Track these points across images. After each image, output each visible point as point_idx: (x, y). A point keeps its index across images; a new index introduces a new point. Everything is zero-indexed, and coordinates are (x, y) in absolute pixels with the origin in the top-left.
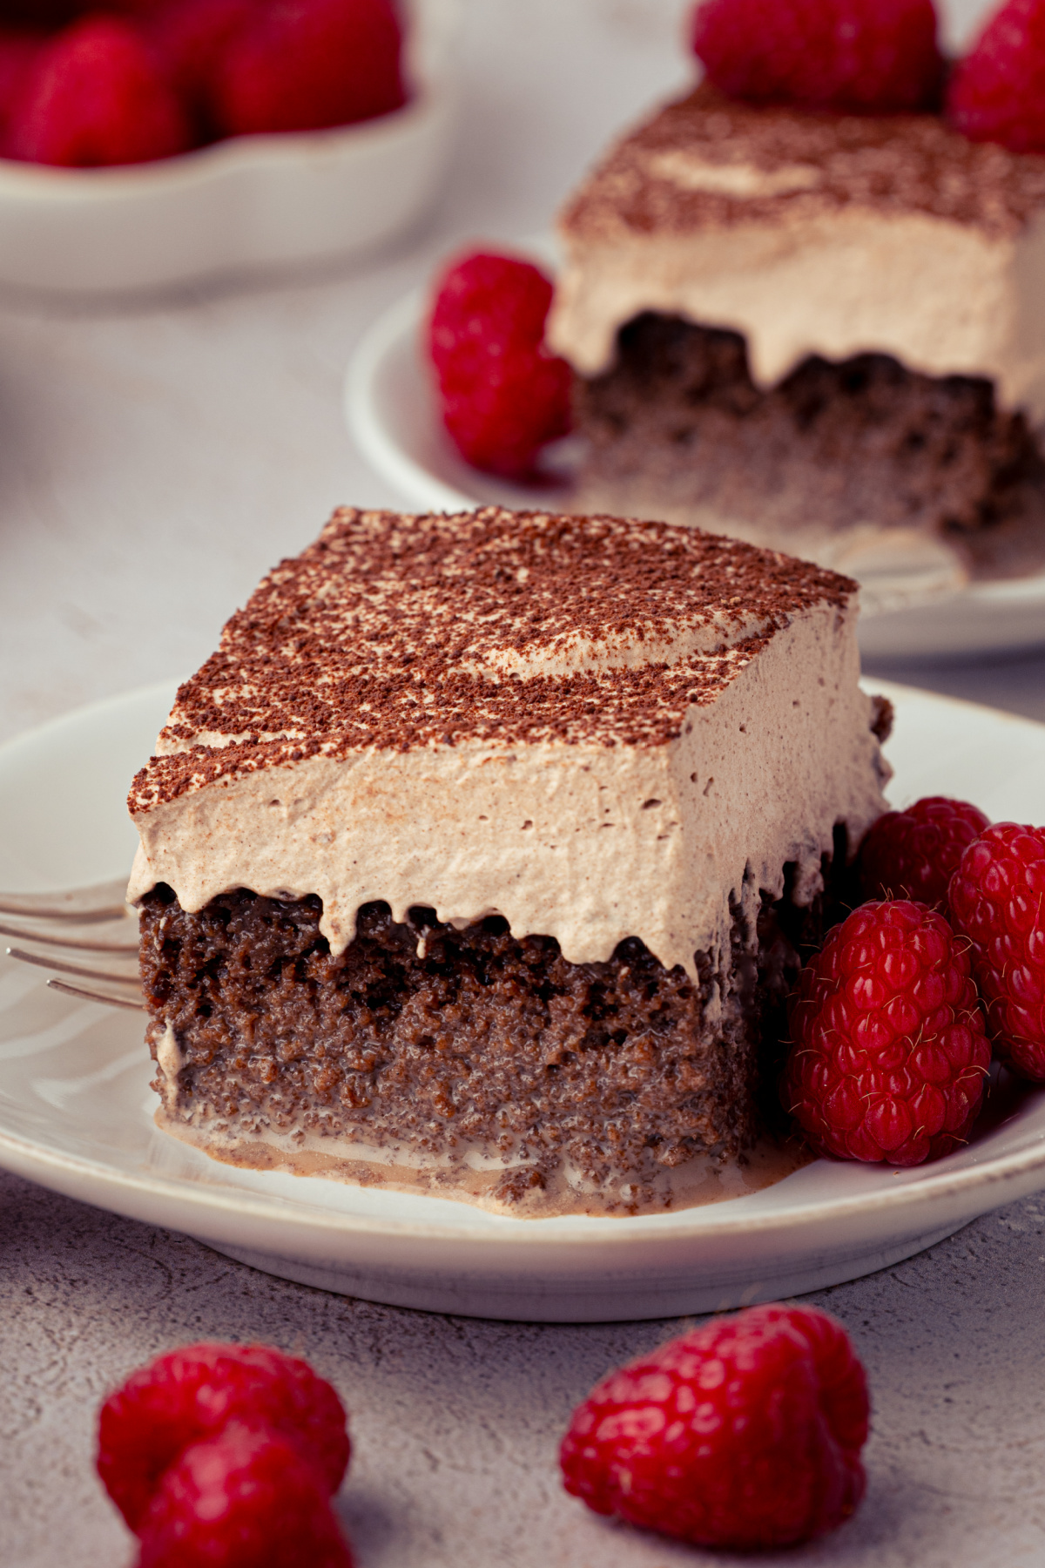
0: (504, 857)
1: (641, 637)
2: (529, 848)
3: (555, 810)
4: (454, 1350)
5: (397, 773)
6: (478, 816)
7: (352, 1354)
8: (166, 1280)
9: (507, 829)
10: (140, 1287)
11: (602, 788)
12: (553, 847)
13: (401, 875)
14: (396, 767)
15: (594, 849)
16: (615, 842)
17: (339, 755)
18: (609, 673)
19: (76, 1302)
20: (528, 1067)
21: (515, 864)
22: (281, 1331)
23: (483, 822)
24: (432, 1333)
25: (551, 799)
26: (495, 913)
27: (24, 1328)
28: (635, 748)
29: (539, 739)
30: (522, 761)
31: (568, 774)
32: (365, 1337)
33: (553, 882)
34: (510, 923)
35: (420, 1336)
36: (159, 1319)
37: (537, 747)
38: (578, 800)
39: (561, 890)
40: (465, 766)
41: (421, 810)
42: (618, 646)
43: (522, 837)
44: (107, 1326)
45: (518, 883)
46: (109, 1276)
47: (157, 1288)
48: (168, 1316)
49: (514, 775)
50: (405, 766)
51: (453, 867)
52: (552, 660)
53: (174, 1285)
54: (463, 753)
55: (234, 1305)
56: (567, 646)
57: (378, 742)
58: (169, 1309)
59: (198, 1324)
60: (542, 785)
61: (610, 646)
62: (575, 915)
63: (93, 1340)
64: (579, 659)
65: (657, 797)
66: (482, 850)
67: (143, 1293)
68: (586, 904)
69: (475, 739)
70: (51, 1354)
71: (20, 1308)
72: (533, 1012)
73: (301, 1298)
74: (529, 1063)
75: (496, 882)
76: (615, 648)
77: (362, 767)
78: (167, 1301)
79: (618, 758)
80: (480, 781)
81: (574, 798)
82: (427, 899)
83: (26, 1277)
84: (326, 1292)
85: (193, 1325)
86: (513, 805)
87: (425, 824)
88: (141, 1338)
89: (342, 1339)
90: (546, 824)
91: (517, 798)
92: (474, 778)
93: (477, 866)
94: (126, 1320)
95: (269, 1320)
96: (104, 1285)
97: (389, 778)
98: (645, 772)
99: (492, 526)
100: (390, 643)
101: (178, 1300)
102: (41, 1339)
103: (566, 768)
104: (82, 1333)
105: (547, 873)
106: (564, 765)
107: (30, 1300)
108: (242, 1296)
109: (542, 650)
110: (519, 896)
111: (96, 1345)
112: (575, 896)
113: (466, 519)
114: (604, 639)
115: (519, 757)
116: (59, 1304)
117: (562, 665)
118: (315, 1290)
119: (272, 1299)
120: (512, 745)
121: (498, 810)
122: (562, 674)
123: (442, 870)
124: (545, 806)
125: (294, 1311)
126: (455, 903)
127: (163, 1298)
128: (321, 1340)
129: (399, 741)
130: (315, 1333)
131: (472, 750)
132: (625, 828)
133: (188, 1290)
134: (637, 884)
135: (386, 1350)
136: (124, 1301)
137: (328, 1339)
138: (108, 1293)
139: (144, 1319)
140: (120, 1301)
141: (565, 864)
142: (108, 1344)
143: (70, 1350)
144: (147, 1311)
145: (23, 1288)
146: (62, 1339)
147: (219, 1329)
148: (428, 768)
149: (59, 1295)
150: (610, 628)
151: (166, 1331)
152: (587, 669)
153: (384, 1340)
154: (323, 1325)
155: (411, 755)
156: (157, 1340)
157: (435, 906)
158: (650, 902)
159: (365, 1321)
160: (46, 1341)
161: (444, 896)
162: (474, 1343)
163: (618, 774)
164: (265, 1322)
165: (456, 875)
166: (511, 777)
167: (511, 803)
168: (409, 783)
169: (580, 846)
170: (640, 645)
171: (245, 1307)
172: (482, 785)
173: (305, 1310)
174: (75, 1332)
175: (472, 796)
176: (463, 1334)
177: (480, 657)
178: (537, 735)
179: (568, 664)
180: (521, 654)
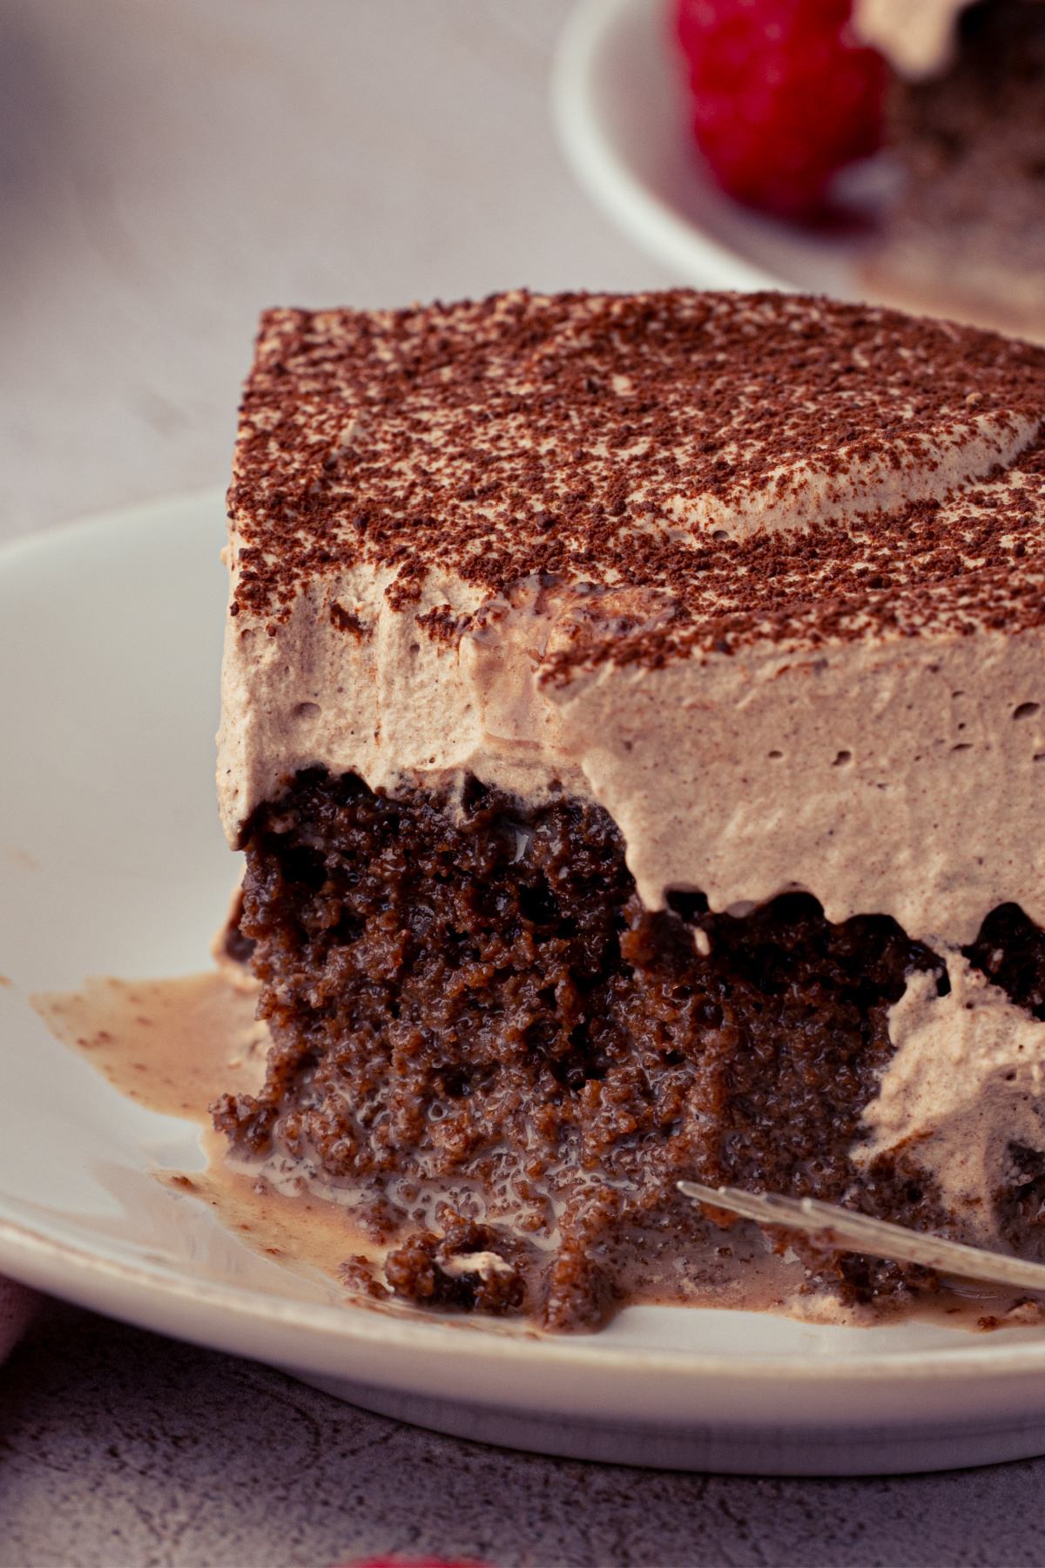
0: (808, 809)
1: (897, 465)
2: (847, 790)
3: (885, 734)
4: (734, 1556)
5: (646, 700)
6: (767, 752)
7: (587, 1558)
8: (311, 1438)
9: (812, 767)
10: (274, 1449)
11: (956, 694)
12: (880, 786)
13: (655, 841)
14: (644, 691)
15: (944, 784)
16: (972, 771)
17: (561, 677)
18: (858, 521)
19: (182, 1471)
20: (841, 1105)
21: (826, 816)
22: (482, 1520)
23: (776, 762)
24: (702, 1528)
25: (879, 717)
26: (794, 889)
27: (108, 1507)
28: (1005, 633)
29: (859, 633)
30: (836, 667)
31: (907, 679)
32: (605, 1532)
33: (884, 837)
34: (822, 902)
35: (684, 1533)
36: (303, 1499)
37: (860, 645)
38: (921, 714)
39: (896, 847)
40: (749, 683)
41: (682, 753)
42: (867, 480)
43: (834, 777)
44: (228, 1508)
45: (832, 844)
46: (228, 1431)
47: (298, 1452)
48: (315, 1494)
49: (825, 687)
50: (658, 690)
51: (731, 829)
52: (776, 509)
53: (324, 1447)
54: (746, 663)
55: (411, 1478)
56: (795, 485)
57: (615, 656)
58: (318, 1485)
59: (360, 1509)
60: (867, 699)
61: (855, 480)
62: (921, 881)
63: (208, 1529)
64: (814, 503)
65: (1034, 700)
66: (774, 801)
67: (279, 1459)
68: (937, 863)
69: (763, 641)
70: (148, 1549)
71: (102, 1477)
72: (847, 1027)
73: (509, 1468)
74: (844, 1100)
75: (797, 845)
76: (863, 483)
77: (593, 694)
78: (314, 1471)
79: (981, 650)
80: (772, 701)
81: (914, 713)
82: (695, 878)
83: (108, 1431)
84: (547, 1457)
85: (353, 1509)
86: (821, 732)
87: (688, 771)
88: (279, 1528)
89: (571, 1534)
90: (871, 754)
91: (827, 722)
92: (763, 697)
93: (770, 825)
94: (256, 1500)
95: (463, 1502)
96: (221, 1445)
97: (635, 708)
98: (1019, 667)
99: (526, 317)
100: (500, 499)
101: (330, 1471)
102: (133, 1525)
103: (904, 670)
104: (193, 1517)
105: (875, 826)
106: (901, 666)
107: (116, 1465)
108: (423, 1464)
109: (758, 494)
110: (833, 862)
111: (214, 1537)
112: (920, 856)
113: (474, 312)
114: (845, 471)
115: (831, 661)
116: (157, 1473)
117: (792, 515)
118: (529, 1456)
119: (467, 1469)
120: (821, 644)
121: (798, 742)
122: (793, 528)
123: (714, 835)
124: (870, 728)
125: (499, 1489)
126: (737, 881)
127: (308, 1467)
128: (540, 1535)
129: (646, 653)
130: (531, 1524)
131: (758, 658)
132: (988, 748)
133: (344, 1455)
134: (1011, 827)
135: (635, 1553)
136: (252, 1471)
137: (551, 1533)
138: (229, 1458)
139: (284, 1499)
140: (245, 1470)
141: (904, 811)
142: (231, 1536)
143: (176, 1542)
144: (286, 1487)
145: (105, 1446)
146: (165, 1526)
147: (391, 1517)
148: (692, 689)
149: (157, 1459)
150: (850, 454)
151: (315, 1518)
152: (828, 517)
153: (631, 1538)
154: (543, 1512)
155: (667, 672)
156: (302, 1531)
157: (705, 889)
158: (1029, 851)
159: (603, 1506)
160: (141, 1528)
161: (720, 873)
162: (763, 1545)
163: (981, 671)
164: (458, 1506)
165: (738, 841)
166: (821, 692)
167: (817, 729)
168: (665, 713)
169: (924, 782)
170: (897, 474)
171: (427, 1482)
172: (775, 706)
173: (516, 1488)
174: (182, 1516)
175: (759, 725)
176: (746, 1531)
177: (660, 510)
178: (855, 626)
179: (799, 513)
180: (727, 503)
